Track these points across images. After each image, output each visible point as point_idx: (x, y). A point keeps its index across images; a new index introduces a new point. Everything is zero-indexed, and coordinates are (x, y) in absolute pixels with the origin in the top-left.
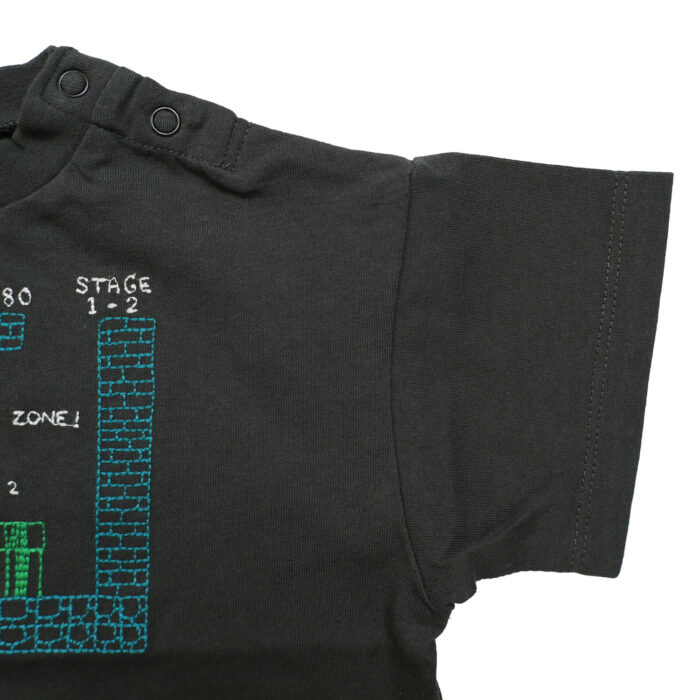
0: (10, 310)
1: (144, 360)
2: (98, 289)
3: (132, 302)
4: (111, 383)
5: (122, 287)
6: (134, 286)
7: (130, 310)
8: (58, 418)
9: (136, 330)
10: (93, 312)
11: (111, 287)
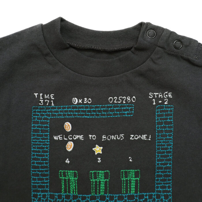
0: (129, 103)
1: (170, 119)
2: (156, 96)
3: (166, 100)
4: (160, 126)
5: (163, 96)
6: (167, 96)
7: (166, 103)
8: (144, 137)
9: (167, 109)
10: (154, 104)
11: (160, 96)
